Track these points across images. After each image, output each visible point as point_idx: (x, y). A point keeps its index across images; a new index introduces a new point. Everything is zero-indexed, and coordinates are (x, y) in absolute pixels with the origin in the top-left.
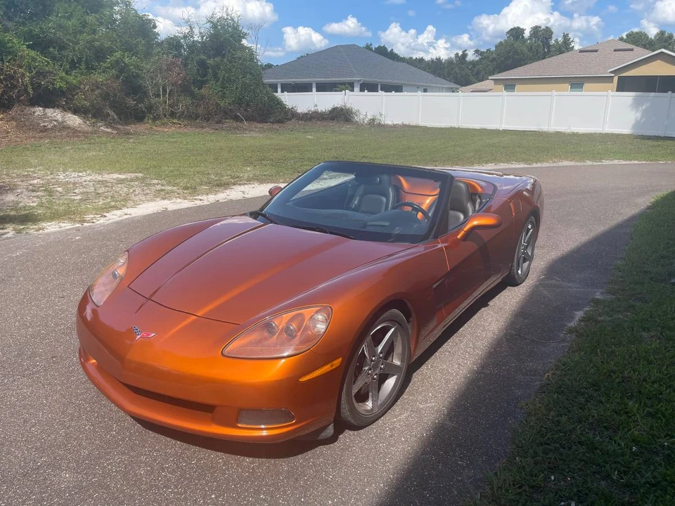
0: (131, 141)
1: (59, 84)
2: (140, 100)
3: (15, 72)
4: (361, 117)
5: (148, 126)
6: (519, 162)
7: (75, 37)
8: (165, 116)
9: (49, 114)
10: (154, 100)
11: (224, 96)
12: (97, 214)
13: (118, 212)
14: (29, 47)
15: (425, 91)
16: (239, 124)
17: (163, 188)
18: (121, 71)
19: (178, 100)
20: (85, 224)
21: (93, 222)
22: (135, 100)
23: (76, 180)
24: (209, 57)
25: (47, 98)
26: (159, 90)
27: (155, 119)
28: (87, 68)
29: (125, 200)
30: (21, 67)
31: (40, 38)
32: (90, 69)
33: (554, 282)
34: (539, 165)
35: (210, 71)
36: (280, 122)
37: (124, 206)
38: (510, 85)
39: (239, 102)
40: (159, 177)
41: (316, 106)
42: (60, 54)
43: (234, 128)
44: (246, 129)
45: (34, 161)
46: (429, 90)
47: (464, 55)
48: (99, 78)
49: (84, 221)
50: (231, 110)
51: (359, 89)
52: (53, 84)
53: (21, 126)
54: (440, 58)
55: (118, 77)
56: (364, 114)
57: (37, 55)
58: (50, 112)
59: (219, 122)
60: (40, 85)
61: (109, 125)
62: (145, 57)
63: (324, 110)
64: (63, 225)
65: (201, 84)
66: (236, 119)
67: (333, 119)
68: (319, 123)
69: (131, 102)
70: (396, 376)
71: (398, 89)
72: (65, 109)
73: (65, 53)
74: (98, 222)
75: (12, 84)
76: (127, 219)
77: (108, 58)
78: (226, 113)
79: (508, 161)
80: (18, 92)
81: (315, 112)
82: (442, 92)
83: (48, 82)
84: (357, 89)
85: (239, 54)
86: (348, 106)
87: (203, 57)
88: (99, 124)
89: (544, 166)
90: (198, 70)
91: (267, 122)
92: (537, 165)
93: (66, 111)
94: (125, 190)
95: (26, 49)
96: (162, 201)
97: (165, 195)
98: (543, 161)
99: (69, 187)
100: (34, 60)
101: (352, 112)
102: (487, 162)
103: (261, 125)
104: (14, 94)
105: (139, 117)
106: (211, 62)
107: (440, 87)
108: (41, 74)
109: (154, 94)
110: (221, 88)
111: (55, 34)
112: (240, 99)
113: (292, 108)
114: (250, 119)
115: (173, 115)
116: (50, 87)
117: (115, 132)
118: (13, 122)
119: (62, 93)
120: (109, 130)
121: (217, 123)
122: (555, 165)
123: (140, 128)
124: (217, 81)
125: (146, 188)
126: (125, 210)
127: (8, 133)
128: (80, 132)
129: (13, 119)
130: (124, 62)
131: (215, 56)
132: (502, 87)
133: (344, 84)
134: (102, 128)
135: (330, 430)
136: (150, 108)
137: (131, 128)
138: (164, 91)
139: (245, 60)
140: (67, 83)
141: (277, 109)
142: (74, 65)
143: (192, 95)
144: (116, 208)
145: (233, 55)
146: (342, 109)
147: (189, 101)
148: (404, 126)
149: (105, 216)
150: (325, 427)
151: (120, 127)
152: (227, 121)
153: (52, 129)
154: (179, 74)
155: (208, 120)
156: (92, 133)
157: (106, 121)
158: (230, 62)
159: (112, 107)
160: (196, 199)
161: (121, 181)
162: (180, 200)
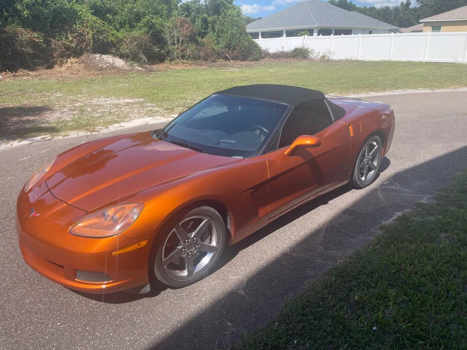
0: (152, 75)
1: (110, 39)
2: (162, 48)
3: (83, 31)
4: (315, 54)
5: (166, 65)
6: (425, 88)
7: (123, 6)
8: (178, 58)
9: (105, 59)
10: (171, 47)
11: (218, 43)
12: (104, 126)
13: (117, 125)
14: (92, 14)
15: (370, 33)
16: (227, 62)
17: (152, 108)
18: (150, 28)
19: (187, 47)
20: (94, 133)
21: (99, 132)
22: (159, 48)
23: (102, 104)
24: (209, 16)
25: (103, 48)
26: (174, 40)
27: (171, 60)
28: (130, 27)
29: (125, 117)
30: (87, 28)
31: (101, 7)
32: (132, 27)
33: (393, 187)
34: (441, 90)
35: (210, 25)
36: (257, 60)
37: (122, 121)
38: (436, 27)
39: (228, 46)
40: (153, 101)
41: (283, 47)
42: (113, 18)
43: (223, 66)
44: (230, 66)
45: (85, 90)
46: (373, 32)
47: (408, 4)
48: (136, 33)
49: (93, 131)
50: (222, 53)
51: (317, 35)
52: (107, 39)
53: (87, 67)
54: (388, 7)
55: (148, 32)
56: (318, 53)
57: (97, 19)
58: (105, 57)
59: (214, 61)
60: (99, 39)
61: (141, 65)
62: (167, 18)
63: (288, 51)
64: (80, 133)
65: (203, 35)
66: (226, 58)
67: (294, 57)
68: (284, 59)
69: (156, 49)
70: (212, 254)
71: (348, 32)
72: (114, 55)
73: (117, 17)
74: (101, 132)
75: (82, 39)
76: (120, 130)
77: (142, 20)
78: (219, 55)
79: (415, 88)
80: (86, 44)
81: (282, 52)
82: (384, 33)
83: (104, 37)
84: (315, 34)
85: (229, 12)
86: (306, 47)
87: (205, 15)
88: (135, 65)
89: (445, 91)
90: (202, 25)
91: (246, 61)
92: (439, 91)
93: (115, 56)
94: (128, 110)
95: (90, 15)
96: (148, 118)
97: (151, 113)
98: (446, 87)
99: (95, 108)
100: (95, 22)
101: (308, 52)
102: (397, 88)
103: (242, 63)
104: (83, 46)
105: (161, 59)
106: (210, 19)
107: (382, 29)
108: (100, 32)
109: (171, 44)
110: (217, 37)
111: (110, 4)
112: (229, 44)
113: (266, 50)
114: (235, 58)
115: (183, 57)
116: (105, 40)
117: (144, 70)
118: (82, 64)
119: (113, 44)
120: (140, 69)
121: (212, 62)
122: (456, 90)
123: (161, 66)
124: (215, 32)
125: (141, 109)
126: (122, 124)
127: (79, 71)
128: (122, 70)
129: (83, 62)
130: (152, 22)
131: (213, 14)
132: (430, 28)
133: (304, 30)
134: (136, 67)
135: (147, 289)
136: (168, 53)
137: (155, 67)
138: (178, 40)
139: (234, 16)
140: (116, 37)
141: (255, 50)
142: (122, 25)
143: (197, 42)
144: (118, 122)
145: (226, 13)
146: (301, 49)
147: (194, 47)
148: (347, 60)
149: (108, 128)
150: (143, 286)
151: (148, 66)
152: (219, 60)
153: (105, 69)
154: (188, 29)
155: (206, 60)
156: (129, 71)
157: (139, 62)
158: (224, 18)
159: (144, 53)
160: (170, 117)
161: (127, 104)
162: (160, 118)
